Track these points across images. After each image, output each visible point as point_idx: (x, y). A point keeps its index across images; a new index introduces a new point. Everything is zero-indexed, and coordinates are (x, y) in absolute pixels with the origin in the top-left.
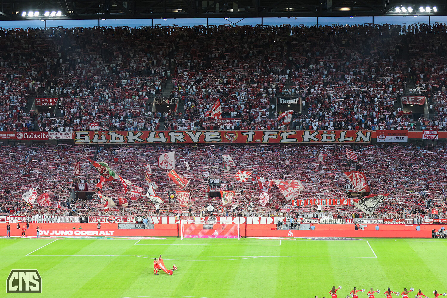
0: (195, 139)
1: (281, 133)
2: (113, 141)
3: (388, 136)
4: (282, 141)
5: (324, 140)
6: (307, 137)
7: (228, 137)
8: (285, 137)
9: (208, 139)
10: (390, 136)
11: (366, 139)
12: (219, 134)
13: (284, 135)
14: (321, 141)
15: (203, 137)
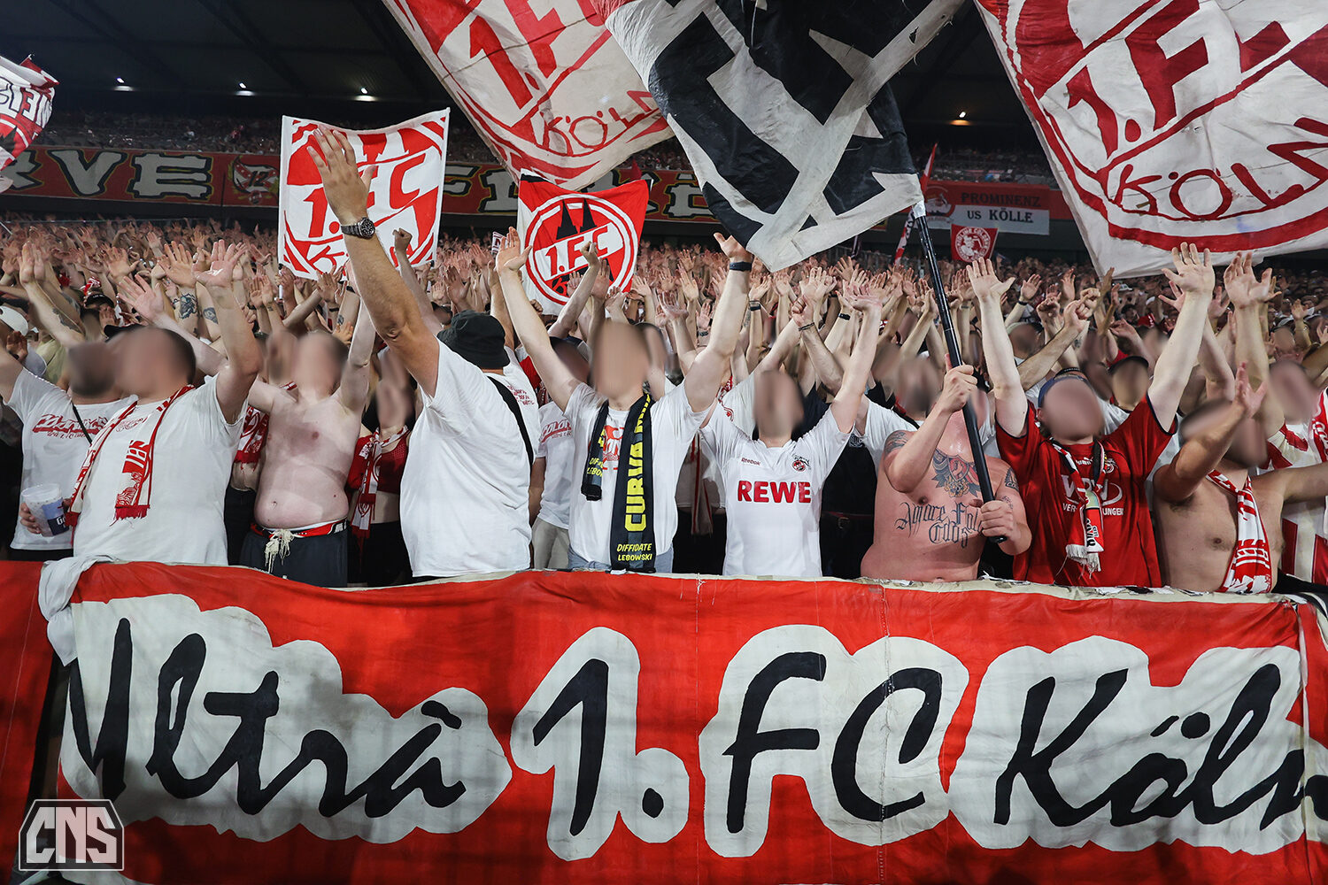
0: (88, 181)
1: (489, 174)
3: (963, 202)
4: (490, 205)
7: (242, 180)
8: (502, 192)
9: (148, 186)
10: (972, 203)
12: (201, 164)
13: (502, 181)
14: (666, 211)
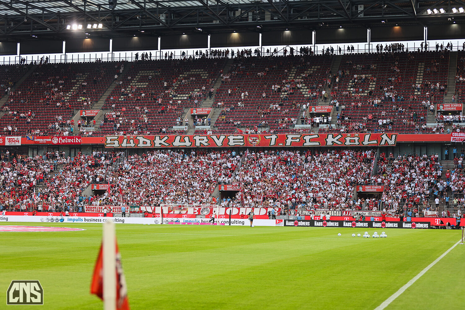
0: (219, 143)
1: (304, 136)
2: (141, 145)
4: (305, 144)
5: (348, 143)
6: (330, 140)
7: (251, 141)
8: (307, 141)
9: (232, 143)
11: (391, 142)
12: (242, 137)
13: (307, 138)
14: (344, 144)
15: (226, 140)
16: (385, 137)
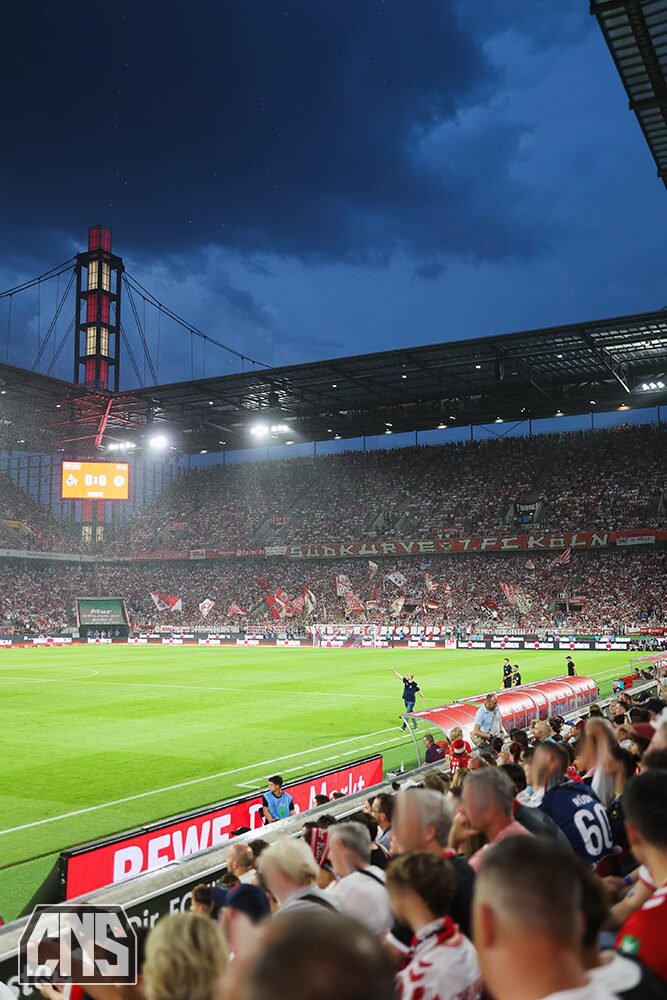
0: (408, 549)
2: (326, 554)
3: (630, 537)
5: (552, 545)
6: (531, 542)
7: (443, 546)
8: (505, 544)
9: (422, 550)
10: (633, 537)
11: (603, 543)
12: (432, 543)
13: (505, 541)
15: (416, 547)
16: (595, 537)
